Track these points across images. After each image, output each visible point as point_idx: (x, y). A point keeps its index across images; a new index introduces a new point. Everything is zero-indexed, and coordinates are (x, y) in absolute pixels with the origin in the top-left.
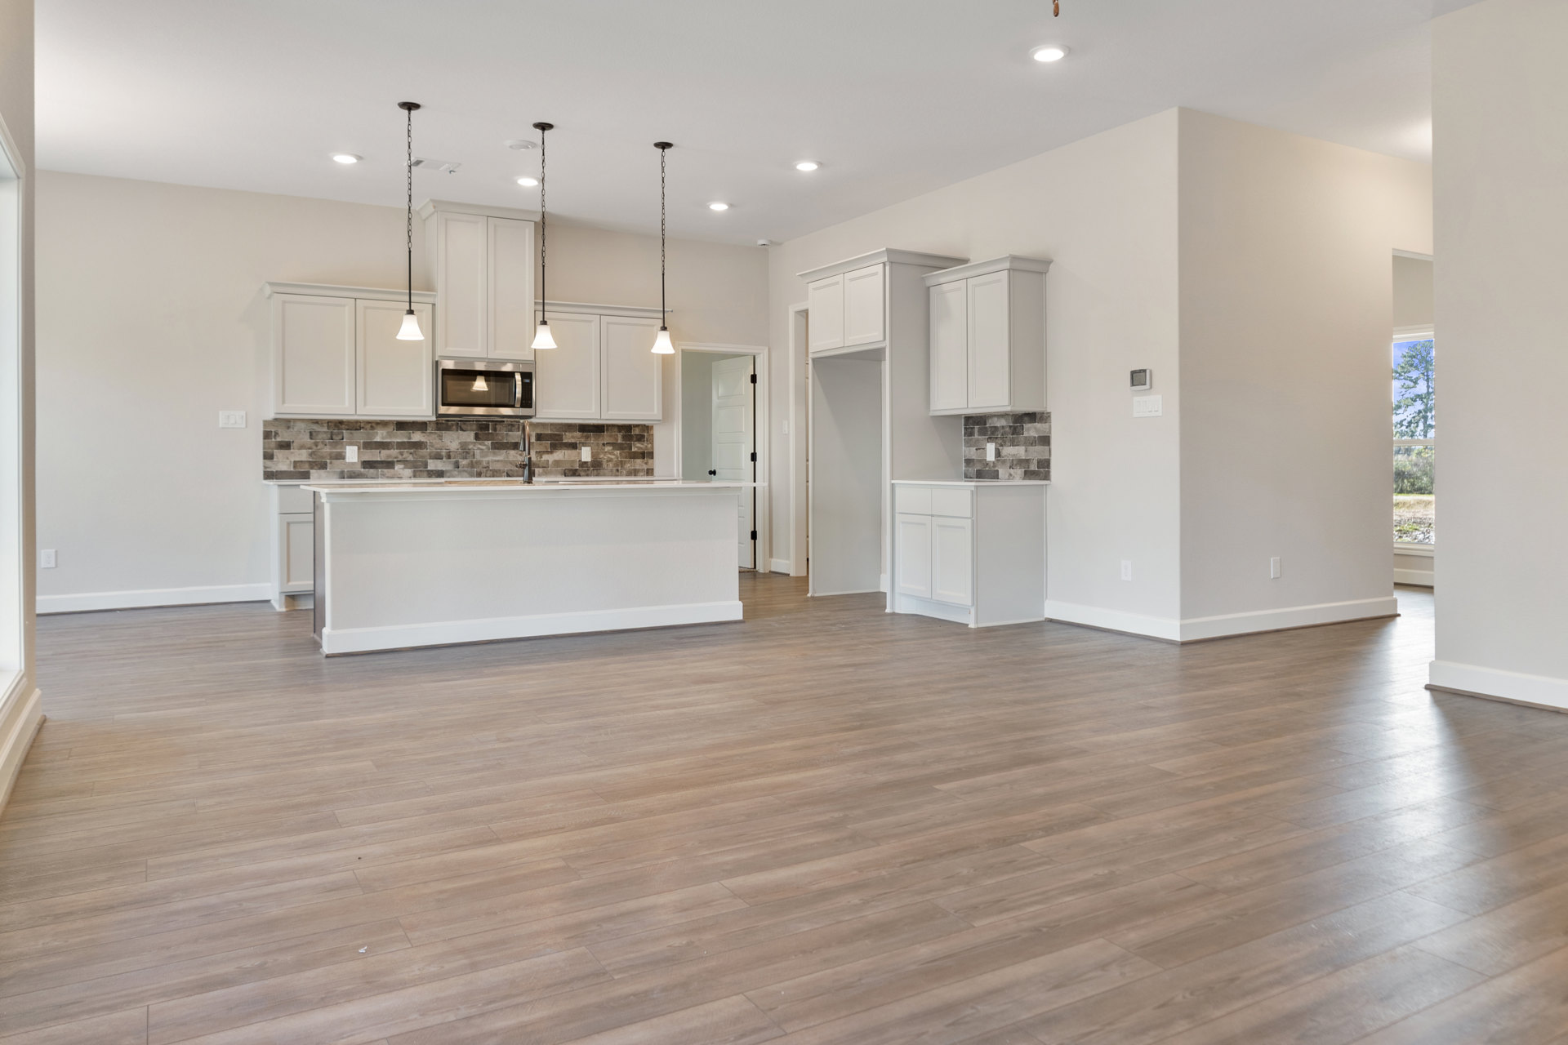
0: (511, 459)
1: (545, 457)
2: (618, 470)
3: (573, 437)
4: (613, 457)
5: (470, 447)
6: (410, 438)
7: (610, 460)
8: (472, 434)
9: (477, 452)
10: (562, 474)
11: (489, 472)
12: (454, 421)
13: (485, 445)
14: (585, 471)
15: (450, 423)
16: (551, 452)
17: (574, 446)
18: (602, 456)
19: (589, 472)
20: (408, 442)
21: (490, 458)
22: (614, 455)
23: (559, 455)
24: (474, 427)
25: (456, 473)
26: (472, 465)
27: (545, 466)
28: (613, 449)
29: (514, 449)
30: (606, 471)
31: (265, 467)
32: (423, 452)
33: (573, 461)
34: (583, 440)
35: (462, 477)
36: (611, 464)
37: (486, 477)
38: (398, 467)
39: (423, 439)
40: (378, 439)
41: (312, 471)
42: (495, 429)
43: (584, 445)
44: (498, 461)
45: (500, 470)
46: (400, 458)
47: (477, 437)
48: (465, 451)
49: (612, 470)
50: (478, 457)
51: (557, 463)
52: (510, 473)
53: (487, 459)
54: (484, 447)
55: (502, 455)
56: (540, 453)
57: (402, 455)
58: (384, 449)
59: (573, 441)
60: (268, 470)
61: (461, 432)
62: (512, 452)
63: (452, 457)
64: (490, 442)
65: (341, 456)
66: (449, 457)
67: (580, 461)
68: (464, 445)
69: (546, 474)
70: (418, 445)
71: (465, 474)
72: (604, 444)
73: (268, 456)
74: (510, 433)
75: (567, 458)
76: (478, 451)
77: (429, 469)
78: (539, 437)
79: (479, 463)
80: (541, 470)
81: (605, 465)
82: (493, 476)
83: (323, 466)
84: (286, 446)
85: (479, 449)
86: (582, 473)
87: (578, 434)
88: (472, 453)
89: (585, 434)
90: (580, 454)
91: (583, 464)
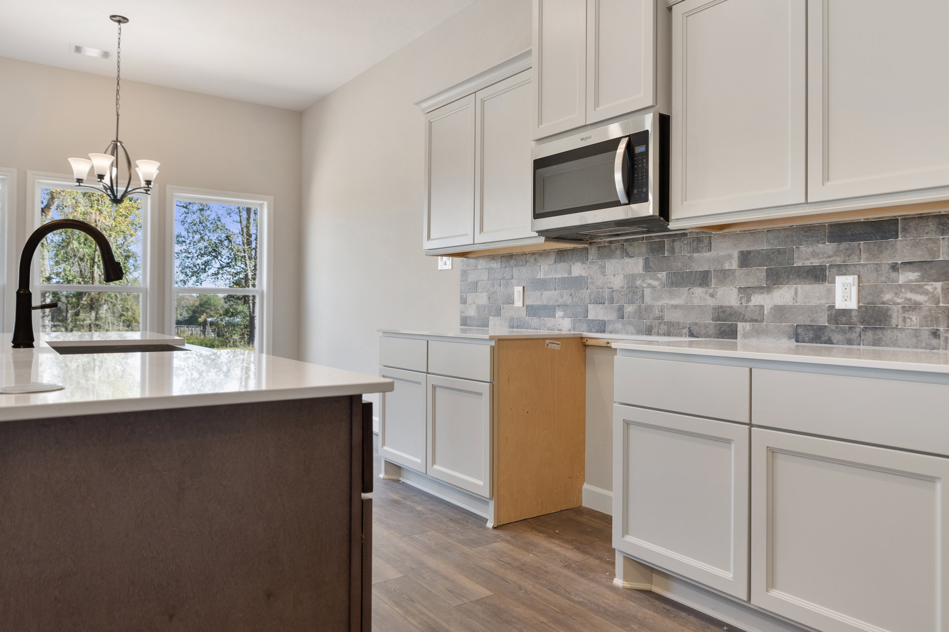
0: (696, 302)
1: (757, 299)
2: (935, 334)
3: (814, 255)
4: (920, 298)
5: (638, 283)
6: (570, 273)
7: (915, 307)
8: (640, 262)
9: (648, 292)
10: (790, 338)
11: (662, 326)
12: (618, 241)
13: (657, 279)
14: (843, 331)
15: (613, 246)
16: (768, 289)
17: (818, 275)
18: (887, 297)
19: (854, 336)
20: (567, 278)
21: (666, 301)
22: (926, 293)
23: (783, 295)
24: (644, 249)
25: (619, 326)
26: (640, 313)
27: (757, 318)
28: (922, 278)
29: (701, 285)
30: (900, 335)
31: (462, 312)
32: (585, 293)
33: (813, 310)
34: (838, 260)
35: (627, 333)
36: (915, 319)
37: (658, 334)
38: (559, 314)
39: (584, 274)
40: (541, 275)
41: (491, 318)
42: (672, 251)
43: (843, 269)
44: (676, 307)
45: (678, 323)
46: (561, 301)
47: (647, 267)
48: (633, 291)
49: (916, 334)
50: (648, 300)
51: (780, 311)
52: (695, 330)
53: (660, 303)
54: (655, 283)
55: (680, 297)
56: (746, 292)
57: (562, 297)
58: (546, 290)
59: (816, 262)
60: (464, 315)
61: (627, 260)
62: (699, 291)
63: (615, 301)
64: (664, 273)
65: (510, 301)
66: (612, 301)
67: (832, 307)
68: (631, 279)
69: (757, 333)
70: (577, 283)
71: (631, 328)
72: (894, 267)
73: (464, 301)
74: (696, 255)
75: (800, 301)
76: (649, 290)
77: (590, 317)
78: (746, 259)
79: (649, 308)
80: (748, 326)
81: (896, 318)
82: (669, 335)
83: (498, 313)
84: (474, 287)
85: (650, 286)
86: (836, 337)
87: (829, 247)
88: (640, 294)
89: (844, 245)
90: (831, 293)
91: (839, 316)
